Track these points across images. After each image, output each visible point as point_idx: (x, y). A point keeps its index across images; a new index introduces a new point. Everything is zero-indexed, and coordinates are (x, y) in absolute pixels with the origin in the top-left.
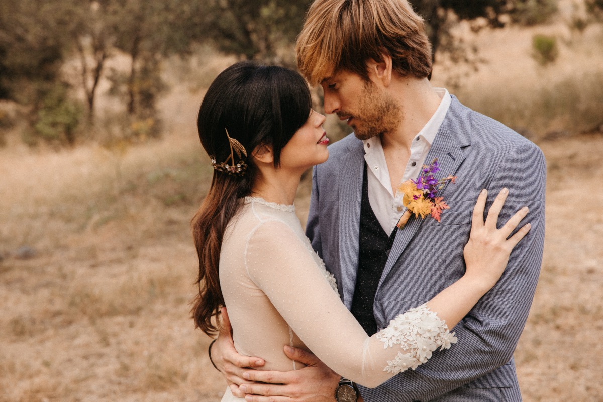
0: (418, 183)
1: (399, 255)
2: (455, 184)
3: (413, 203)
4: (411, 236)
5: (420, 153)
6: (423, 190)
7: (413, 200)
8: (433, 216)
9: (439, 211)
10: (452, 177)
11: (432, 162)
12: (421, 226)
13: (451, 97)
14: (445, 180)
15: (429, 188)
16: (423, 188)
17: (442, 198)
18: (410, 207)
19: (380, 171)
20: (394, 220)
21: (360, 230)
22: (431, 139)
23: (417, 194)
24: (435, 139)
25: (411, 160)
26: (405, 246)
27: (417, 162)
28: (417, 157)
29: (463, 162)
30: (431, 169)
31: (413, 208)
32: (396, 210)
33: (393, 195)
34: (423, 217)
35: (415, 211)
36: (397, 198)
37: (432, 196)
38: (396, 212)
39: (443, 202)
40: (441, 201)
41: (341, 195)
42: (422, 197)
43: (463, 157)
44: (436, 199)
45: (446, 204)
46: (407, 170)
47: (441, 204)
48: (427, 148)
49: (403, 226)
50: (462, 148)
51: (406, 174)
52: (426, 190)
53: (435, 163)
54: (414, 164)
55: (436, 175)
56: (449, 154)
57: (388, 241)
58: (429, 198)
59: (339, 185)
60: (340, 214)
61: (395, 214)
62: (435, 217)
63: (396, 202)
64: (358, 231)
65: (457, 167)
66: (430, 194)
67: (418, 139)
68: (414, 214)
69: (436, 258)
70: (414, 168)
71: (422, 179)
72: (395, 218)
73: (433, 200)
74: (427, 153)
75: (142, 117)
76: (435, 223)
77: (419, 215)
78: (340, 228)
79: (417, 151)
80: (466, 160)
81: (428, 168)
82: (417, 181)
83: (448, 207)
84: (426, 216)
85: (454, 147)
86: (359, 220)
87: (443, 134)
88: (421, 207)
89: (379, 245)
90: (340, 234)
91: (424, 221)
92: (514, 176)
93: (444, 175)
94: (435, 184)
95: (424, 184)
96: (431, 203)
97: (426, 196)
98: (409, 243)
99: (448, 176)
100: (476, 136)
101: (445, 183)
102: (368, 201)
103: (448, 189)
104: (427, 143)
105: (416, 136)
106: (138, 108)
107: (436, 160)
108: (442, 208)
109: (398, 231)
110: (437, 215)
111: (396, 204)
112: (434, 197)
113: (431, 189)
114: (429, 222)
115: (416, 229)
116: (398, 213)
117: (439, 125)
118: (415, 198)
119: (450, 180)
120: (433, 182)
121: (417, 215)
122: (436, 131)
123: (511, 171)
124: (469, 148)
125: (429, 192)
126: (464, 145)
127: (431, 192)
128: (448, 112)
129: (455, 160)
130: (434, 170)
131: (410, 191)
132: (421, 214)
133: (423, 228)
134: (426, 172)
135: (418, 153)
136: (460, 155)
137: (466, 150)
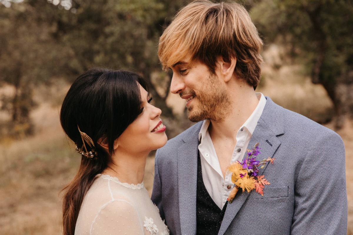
0: (244, 164)
1: (229, 224)
2: (273, 164)
3: (240, 181)
4: (239, 208)
5: (244, 142)
6: (248, 169)
7: (240, 178)
8: (257, 191)
9: (262, 187)
10: (271, 159)
11: (255, 146)
12: (247, 199)
13: (266, 99)
14: (266, 161)
15: (252, 168)
16: (247, 168)
17: (263, 176)
18: (237, 183)
19: (211, 157)
20: (224, 197)
21: (197, 205)
22: (252, 130)
23: (243, 173)
24: (255, 130)
25: (237, 146)
26: (234, 216)
27: (241, 149)
28: (241, 145)
29: (278, 147)
30: (254, 152)
31: (240, 184)
32: (226, 188)
33: (222, 176)
34: (249, 191)
35: (242, 186)
36: (227, 178)
37: (255, 175)
38: (226, 190)
39: (264, 179)
40: (262, 179)
41: (180, 177)
42: (247, 175)
43: (279, 143)
44: (258, 177)
45: (266, 181)
46: (234, 155)
47: (262, 181)
48: (249, 138)
49: (232, 200)
50: (277, 136)
51: (233, 158)
52: (250, 170)
53: (257, 147)
54: (239, 151)
55: (258, 157)
56: (267, 141)
57: (220, 213)
58: (253, 176)
59: (178, 170)
60: (180, 193)
61: (225, 191)
62: (259, 192)
63: (226, 182)
64: (195, 207)
65: (274, 151)
66: (253, 173)
67: (242, 130)
68: (242, 189)
69: (261, 226)
70: (239, 154)
71: (247, 161)
72: (226, 195)
73: (256, 178)
74: (249, 141)
75: (22, 123)
76: (259, 196)
77: (246, 190)
78: (180, 204)
79: (241, 139)
80: (281, 146)
81: (251, 151)
82: (243, 162)
83: (269, 183)
84: (251, 191)
85: (271, 136)
86: (196, 197)
87: (260, 125)
88: (247, 183)
89: (213, 217)
90: (180, 209)
91: (249, 195)
92: (322, 157)
93: (264, 157)
94: (257, 164)
95: (248, 165)
96: (255, 181)
97: (250, 174)
98: (238, 214)
99: (267, 158)
100: (288, 126)
101: (266, 164)
102: (203, 182)
103: (268, 168)
104: (249, 133)
105: (241, 128)
106: (19, 117)
107: (258, 145)
108: (264, 184)
109: (228, 205)
110: (260, 190)
111: (226, 184)
112: (257, 175)
113: (254, 168)
114: (254, 195)
115: (243, 202)
116: (228, 191)
117: (257, 119)
118: (242, 175)
119: (269, 162)
120: (256, 163)
121: (243, 190)
122: (256, 124)
123: (319, 152)
124: (283, 136)
125: (252, 171)
126: (278, 134)
127: (254, 171)
128: (264, 109)
129: (272, 146)
130: (255, 153)
131: (237, 170)
132: (247, 188)
133: (249, 201)
134: (250, 155)
135: (242, 141)
136: (276, 142)
137: (280, 138)
